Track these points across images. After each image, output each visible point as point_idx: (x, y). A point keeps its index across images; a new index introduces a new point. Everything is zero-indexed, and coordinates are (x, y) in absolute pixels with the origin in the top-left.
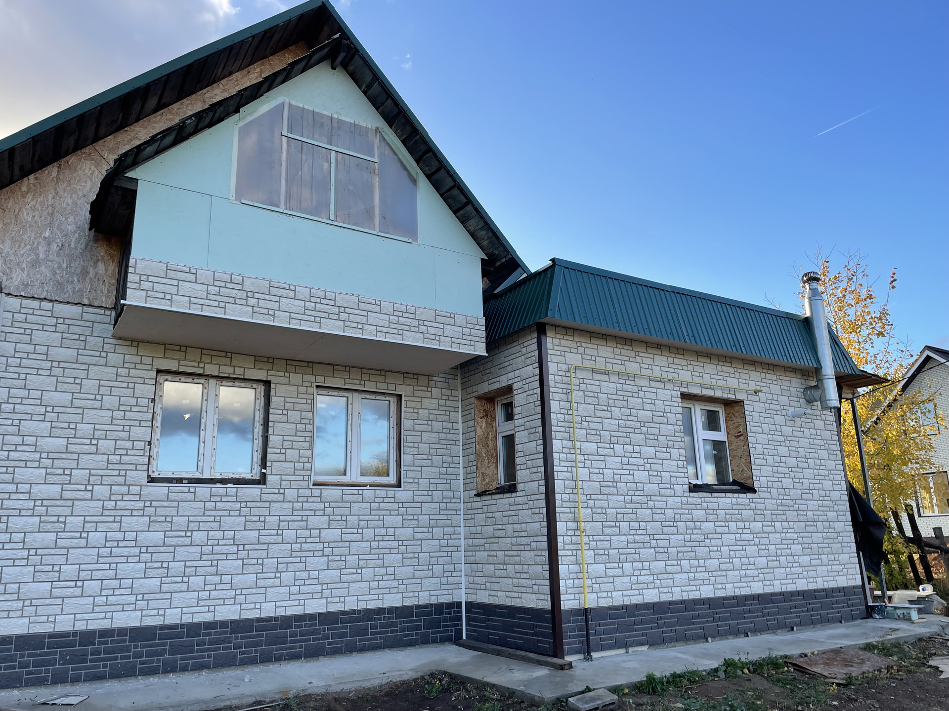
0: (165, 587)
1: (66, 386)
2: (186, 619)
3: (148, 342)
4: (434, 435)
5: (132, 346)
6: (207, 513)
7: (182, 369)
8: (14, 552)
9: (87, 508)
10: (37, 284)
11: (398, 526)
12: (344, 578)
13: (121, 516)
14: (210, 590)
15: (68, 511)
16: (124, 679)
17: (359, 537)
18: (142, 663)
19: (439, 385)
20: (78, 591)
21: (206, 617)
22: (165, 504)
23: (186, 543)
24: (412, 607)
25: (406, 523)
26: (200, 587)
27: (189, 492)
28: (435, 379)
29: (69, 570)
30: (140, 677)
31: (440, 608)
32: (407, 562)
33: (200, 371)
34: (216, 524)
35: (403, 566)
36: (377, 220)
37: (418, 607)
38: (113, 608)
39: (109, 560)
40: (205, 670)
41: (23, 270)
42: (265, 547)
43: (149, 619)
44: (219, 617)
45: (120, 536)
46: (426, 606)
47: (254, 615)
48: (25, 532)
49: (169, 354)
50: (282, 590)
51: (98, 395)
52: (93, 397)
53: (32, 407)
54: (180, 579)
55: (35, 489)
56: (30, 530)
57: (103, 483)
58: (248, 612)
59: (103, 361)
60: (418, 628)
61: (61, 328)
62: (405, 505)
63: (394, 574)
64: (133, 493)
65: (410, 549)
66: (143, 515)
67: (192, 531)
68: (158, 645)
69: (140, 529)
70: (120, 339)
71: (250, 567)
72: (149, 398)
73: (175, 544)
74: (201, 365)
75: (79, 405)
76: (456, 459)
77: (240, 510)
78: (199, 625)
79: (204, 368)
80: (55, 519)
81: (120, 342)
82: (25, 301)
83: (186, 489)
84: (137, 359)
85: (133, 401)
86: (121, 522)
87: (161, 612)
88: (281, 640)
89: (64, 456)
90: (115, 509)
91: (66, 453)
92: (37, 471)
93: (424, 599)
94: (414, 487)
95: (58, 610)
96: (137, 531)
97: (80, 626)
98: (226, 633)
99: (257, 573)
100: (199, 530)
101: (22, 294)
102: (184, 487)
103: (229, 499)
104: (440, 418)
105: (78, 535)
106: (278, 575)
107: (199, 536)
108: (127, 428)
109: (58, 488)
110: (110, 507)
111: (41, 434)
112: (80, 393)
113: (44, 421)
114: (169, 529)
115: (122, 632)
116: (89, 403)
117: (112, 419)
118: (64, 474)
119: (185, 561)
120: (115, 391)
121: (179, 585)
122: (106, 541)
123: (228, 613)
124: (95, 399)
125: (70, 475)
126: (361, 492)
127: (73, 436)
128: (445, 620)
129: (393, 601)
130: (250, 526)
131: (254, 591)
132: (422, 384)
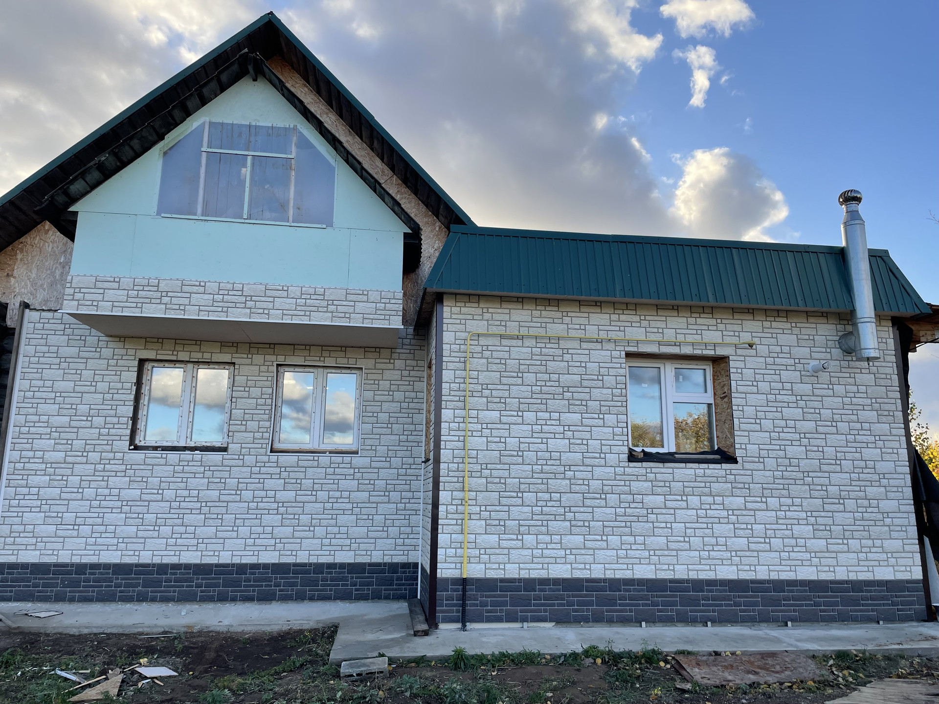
0: (140, 534)
1: (70, 376)
2: (157, 560)
3: (132, 337)
4: (395, 404)
5: (120, 341)
6: (176, 475)
7: (159, 357)
8: (31, 501)
9: (83, 470)
10: (54, 299)
11: (352, 490)
12: (297, 534)
13: (108, 476)
14: (176, 538)
15: (69, 472)
16: (108, 603)
17: (313, 498)
18: (121, 592)
19: (403, 356)
20: (75, 533)
21: (172, 559)
22: (142, 467)
23: (158, 499)
24: (365, 564)
25: (362, 487)
26: (168, 535)
27: (162, 458)
28: (398, 351)
29: (69, 517)
30: (120, 603)
31: (394, 567)
32: (361, 523)
33: (174, 358)
34: (183, 484)
35: (356, 526)
36: (291, 212)
37: (370, 565)
38: (100, 547)
39: (98, 510)
40: (172, 602)
41: (44, 290)
42: (225, 504)
43: (127, 558)
44: (184, 560)
45: (107, 491)
46: (379, 564)
47: (214, 561)
48: (39, 487)
49: (149, 345)
50: (239, 541)
51: (93, 382)
52: (89, 384)
53: (46, 393)
54: (152, 528)
55: (47, 455)
56: (42, 486)
57: (95, 450)
58: (208, 558)
59: (97, 355)
60: (369, 584)
61: (68, 331)
62: (361, 470)
63: (347, 533)
64: (117, 458)
65: (364, 511)
66: (125, 476)
67: (163, 489)
68: (133, 579)
69: (122, 487)
70: (111, 336)
71: (211, 521)
72: (132, 383)
73: (149, 499)
74: (175, 353)
75: (79, 390)
76: (419, 427)
77: (204, 473)
78: (167, 565)
79: (177, 355)
80: (60, 478)
81: (111, 339)
82: (44, 314)
83: (160, 456)
84: (123, 352)
85: (119, 385)
86: (108, 481)
87: (137, 553)
88: (236, 584)
89: (67, 430)
90: (104, 471)
91: (69, 427)
92: (48, 442)
93: (377, 557)
94: (372, 453)
95: (60, 546)
96: (120, 489)
97: (76, 560)
98: (189, 573)
99: (217, 526)
100: (169, 489)
101: (44, 308)
102: (158, 453)
103: (195, 463)
104: (402, 388)
105: (76, 490)
106: (235, 529)
107: (169, 494)
108: (114, 407)
109: (63, 454)
110: (100, 469)
111: (52, 414)
112: (80, 381)
113: (54, 403)
114: (145, 487)
115: (107, 566)
116: (86, 389)
117: (103, 400)
118: (67, 444)
119: (157, 514)
120: (107, 378)
121: (151, 532)
122: (96, 495)
123: (191, 557)
124: (91, 386)
125: (71, 444)
126: (316, 458)
127: (74, 414)
128: (399, 579)
129: (345, 557)
130: (212, 486)
131: (214, 541)
132: (384, 357)
